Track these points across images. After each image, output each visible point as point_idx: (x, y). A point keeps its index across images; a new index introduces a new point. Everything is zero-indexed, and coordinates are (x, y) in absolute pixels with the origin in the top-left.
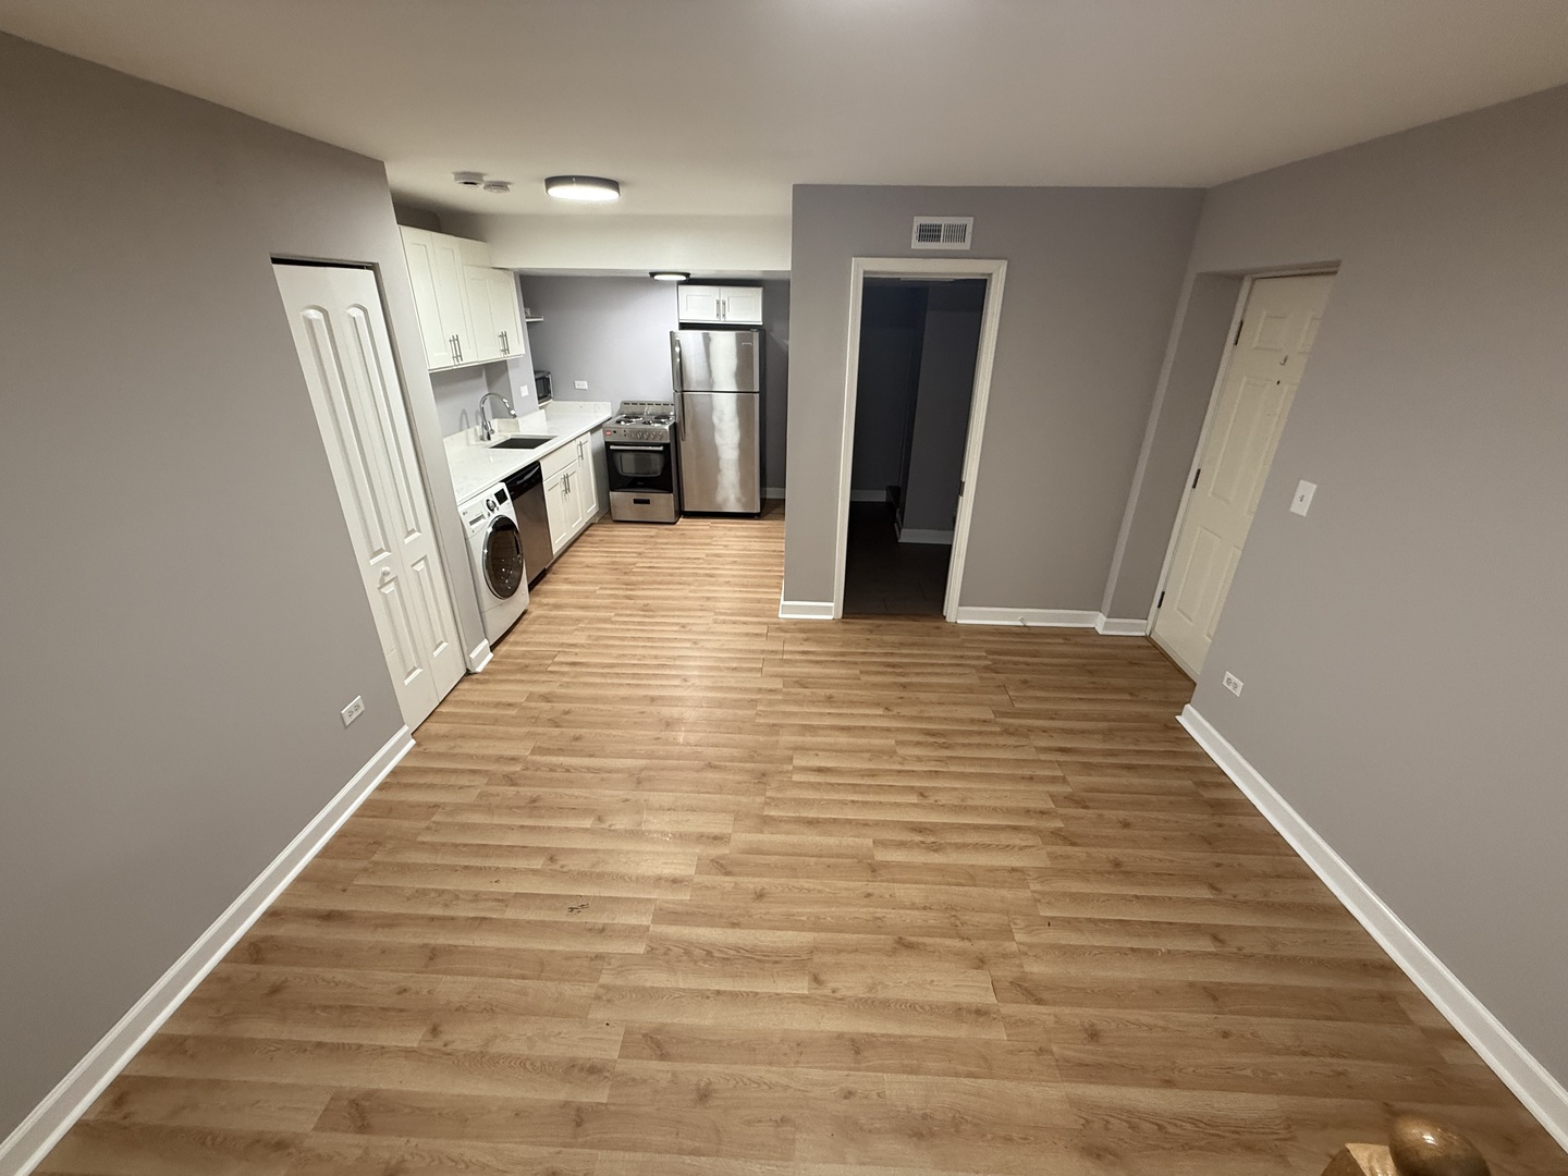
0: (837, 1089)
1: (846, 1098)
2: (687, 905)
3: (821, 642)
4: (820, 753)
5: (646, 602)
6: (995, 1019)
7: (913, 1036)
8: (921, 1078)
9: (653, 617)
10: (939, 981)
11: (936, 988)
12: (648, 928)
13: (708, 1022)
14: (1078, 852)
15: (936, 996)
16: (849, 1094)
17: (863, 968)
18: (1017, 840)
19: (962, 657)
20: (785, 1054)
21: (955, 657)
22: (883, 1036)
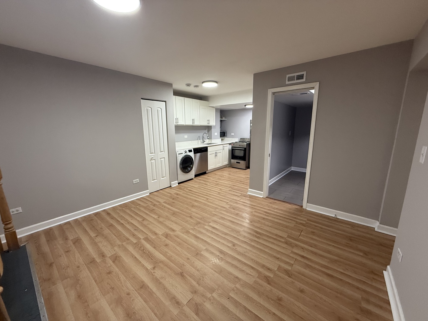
0: (128, 291)
1: (127, 294)
2: (152, 239)
3: (252, 201)
4: (218, 224)
5: (218, 183)
6: (179, 307)
7: (156, 295)
8: (145, 304)
9: (217, 186)
10: (178, 288)
11: (176, 289)
12: (141, 239)
13: (127, 261)
14: (269, 287)
15: (173, 291)
16: (128, 294)
17: (166, 272)
18: (249, 271)
19: (295, 218)
20: (129, 277)
21: (293, 217)
22: (151, 289)
